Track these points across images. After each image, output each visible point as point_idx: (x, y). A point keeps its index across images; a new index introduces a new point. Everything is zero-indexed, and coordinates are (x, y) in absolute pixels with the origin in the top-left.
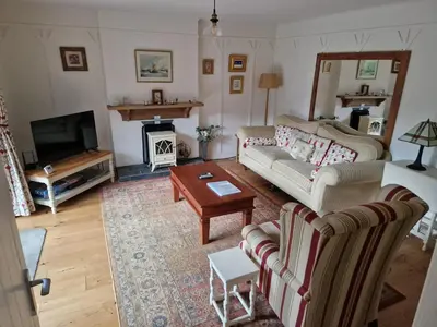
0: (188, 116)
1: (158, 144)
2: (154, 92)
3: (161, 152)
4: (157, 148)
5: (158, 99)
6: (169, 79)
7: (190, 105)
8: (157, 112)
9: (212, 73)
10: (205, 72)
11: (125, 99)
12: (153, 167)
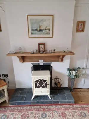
0: (62, 60)
1: (37, 81)
2: (39, 44)
3: (39, 87)
4: (36, 85)
5: (42, 49)
6: (50, 36)
7: (64, 54)
8: (41, 58)
9: (83, 31)
10: (78, 31)
11: (20, 49)
12: (33, 96)
